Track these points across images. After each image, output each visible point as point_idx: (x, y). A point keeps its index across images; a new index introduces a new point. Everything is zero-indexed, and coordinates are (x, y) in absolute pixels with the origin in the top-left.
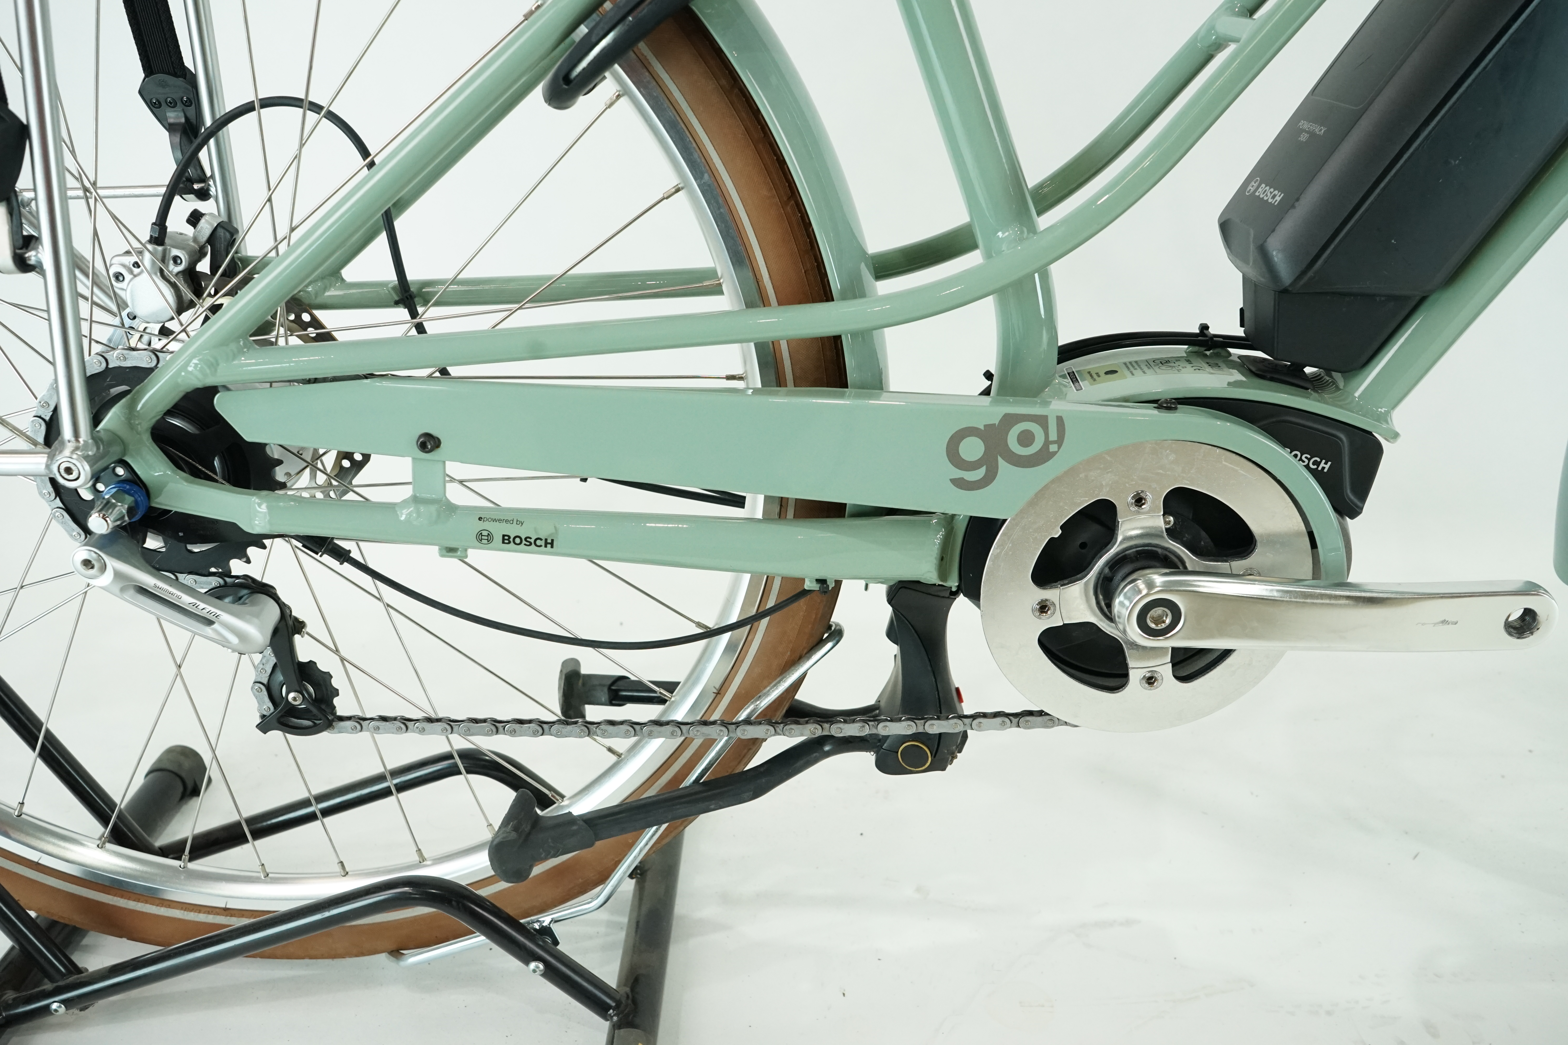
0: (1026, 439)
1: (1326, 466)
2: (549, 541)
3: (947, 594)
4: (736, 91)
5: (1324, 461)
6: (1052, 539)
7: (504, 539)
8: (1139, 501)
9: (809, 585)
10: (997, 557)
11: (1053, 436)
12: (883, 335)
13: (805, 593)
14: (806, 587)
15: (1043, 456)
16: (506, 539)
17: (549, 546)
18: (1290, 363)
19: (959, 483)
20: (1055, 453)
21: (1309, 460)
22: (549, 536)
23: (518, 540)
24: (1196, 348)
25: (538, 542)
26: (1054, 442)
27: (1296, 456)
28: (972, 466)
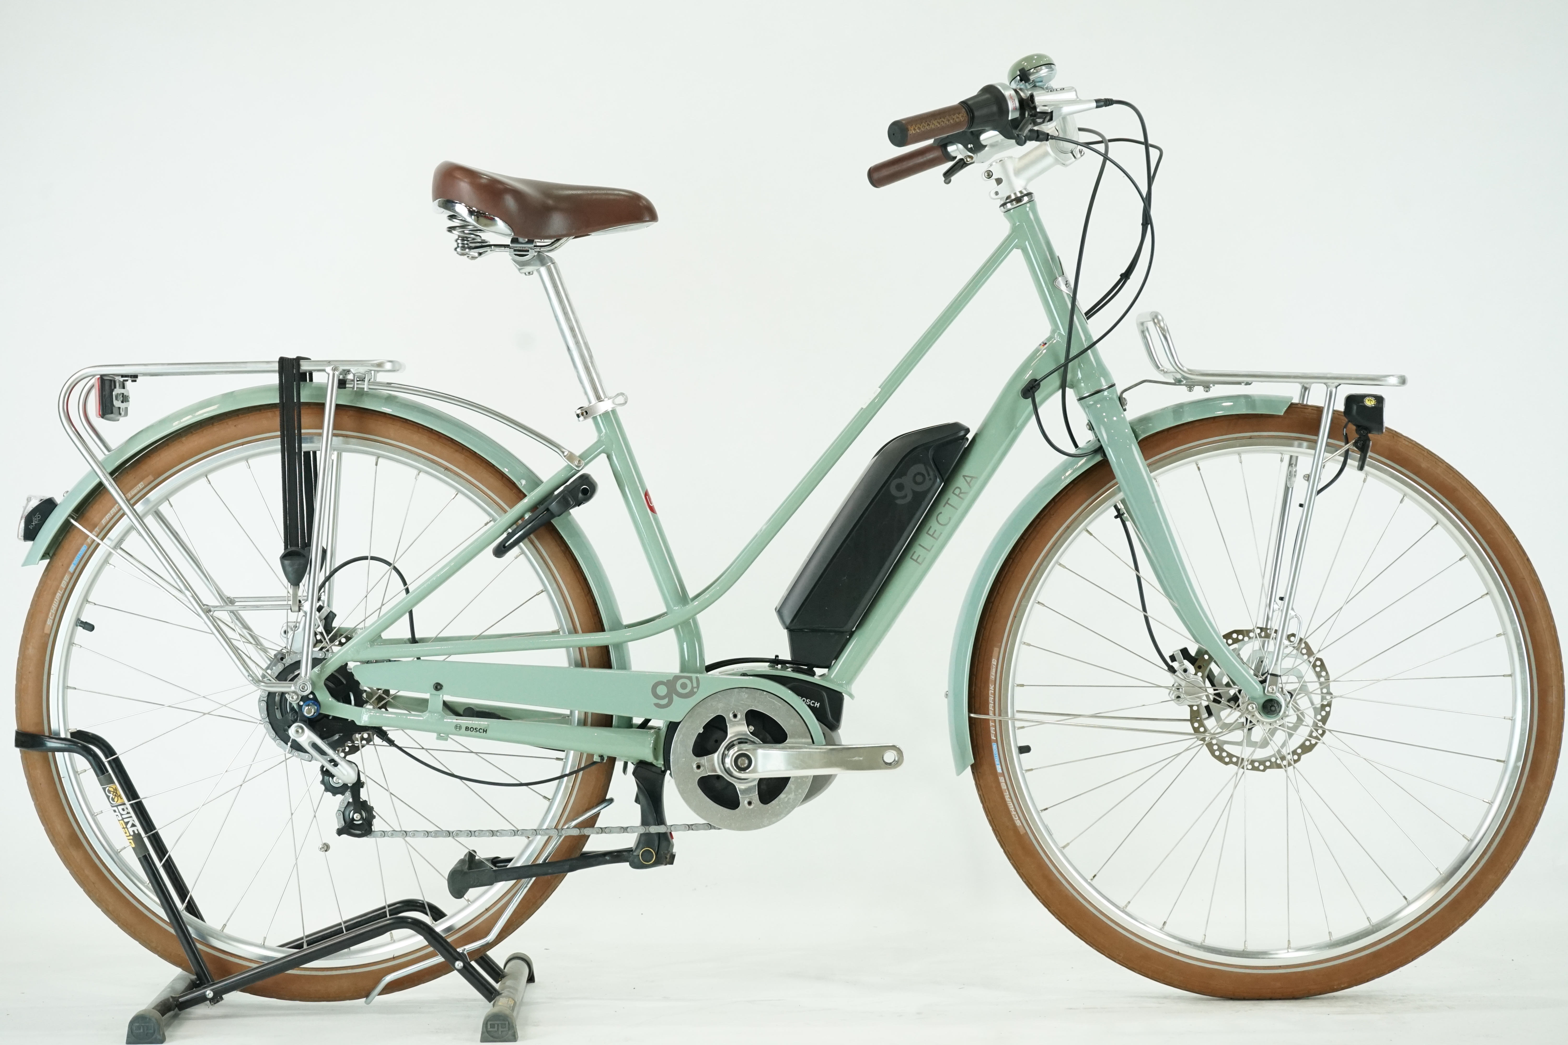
0: (684, 686)
1: (817, 705)
2: (485, 730)
3: (660, 772)
4: (568, 552)
5: (816, 703)
6: (699, 734)
7: (466, 729)
8: (735, 716)
9: (596, 758)
10: (676, 742)
11: (695, 685)
12: (627, 646)
13: (595, 763)
14: (594, 760)
15: (691, 694)
16: (467, 729)
17: (485, 732)
18: (806, 667)
19: (657, 705)
20: (696, 692)
21: (810, 702)
22: (486, 727)
23: (472, 729)
24: (772, 664)
25: (480, 731)
26: (695, 688)
27: (804, 700)
28: (662, 698)
